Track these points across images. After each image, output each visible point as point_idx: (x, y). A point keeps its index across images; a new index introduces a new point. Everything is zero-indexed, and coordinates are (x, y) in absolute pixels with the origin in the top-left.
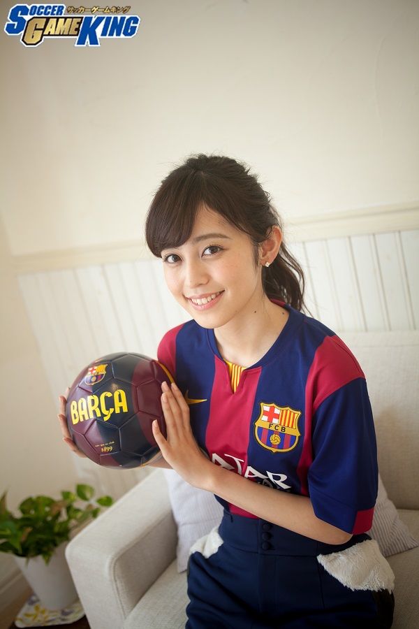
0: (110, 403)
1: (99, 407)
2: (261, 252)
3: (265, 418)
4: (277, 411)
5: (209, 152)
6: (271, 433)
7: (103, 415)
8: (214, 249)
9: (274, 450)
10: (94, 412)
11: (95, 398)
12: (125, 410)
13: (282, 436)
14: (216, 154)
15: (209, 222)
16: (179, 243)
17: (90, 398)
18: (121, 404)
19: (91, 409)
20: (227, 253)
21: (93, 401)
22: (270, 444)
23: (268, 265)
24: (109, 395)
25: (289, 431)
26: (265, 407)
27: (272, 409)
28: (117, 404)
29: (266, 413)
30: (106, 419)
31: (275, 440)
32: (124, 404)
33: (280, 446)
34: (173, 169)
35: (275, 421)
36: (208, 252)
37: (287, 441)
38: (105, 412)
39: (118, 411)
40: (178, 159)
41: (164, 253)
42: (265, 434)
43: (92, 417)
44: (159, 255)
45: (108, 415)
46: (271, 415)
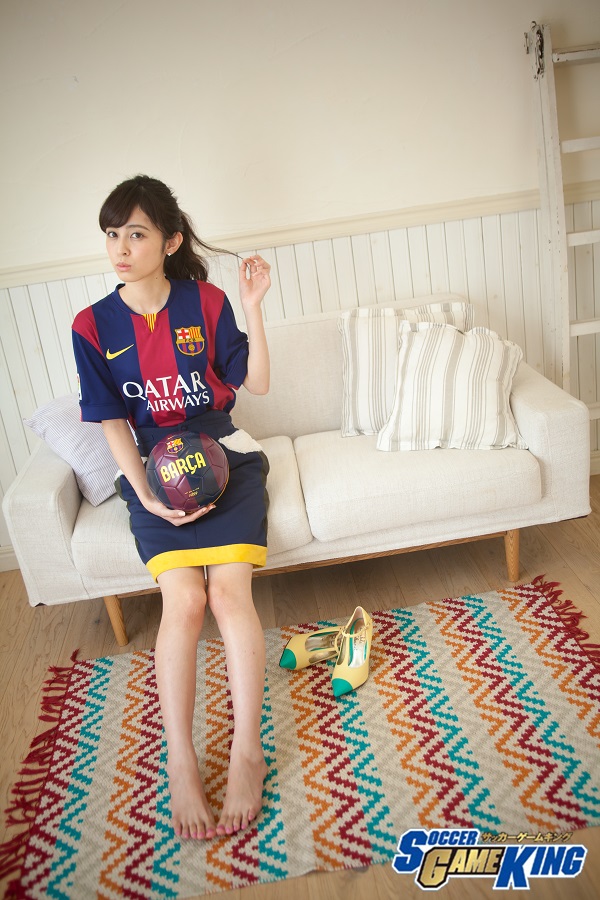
0: (193, 462)
1: (187, 465)
2: (167, 245)
3: (181, 338)
4: (186, 331)
5: (151, 175)
6: (188, 344)
7: (190, 471)
8: (139, 235)
9: (193, 354)
10: (183, 470)
11: (182, 460)
12: (204, 465)
13: (195, 344)
14: (155, 178)
15: (139, 218)
16: (118, 225)
17: (178, 461)
18: (201, 462)
19: (180, 468)
20: (145, 240)
21: (181, 463)
22: (189, 351)
23: (169, 254)
24: (192, 457)
25: (197, 340)
26: (179, 331)
27: (183, 331)
28: (198, 462)
29: (180, 335)
30: (192, 473)
31: (192, 348)
32: (203, 461)
33: (196, 351)
34: (126, 179)
35: (188, 337)
36: (134, 236)
37: (198, 346)
38: (191, 468)
39: (200, 466)
40: (130, 174)
41: (108, 230)
42: (184, 347)
43: (182, 473)
44: (104, 231)
45: (193, 470)
46: (184, 334)
